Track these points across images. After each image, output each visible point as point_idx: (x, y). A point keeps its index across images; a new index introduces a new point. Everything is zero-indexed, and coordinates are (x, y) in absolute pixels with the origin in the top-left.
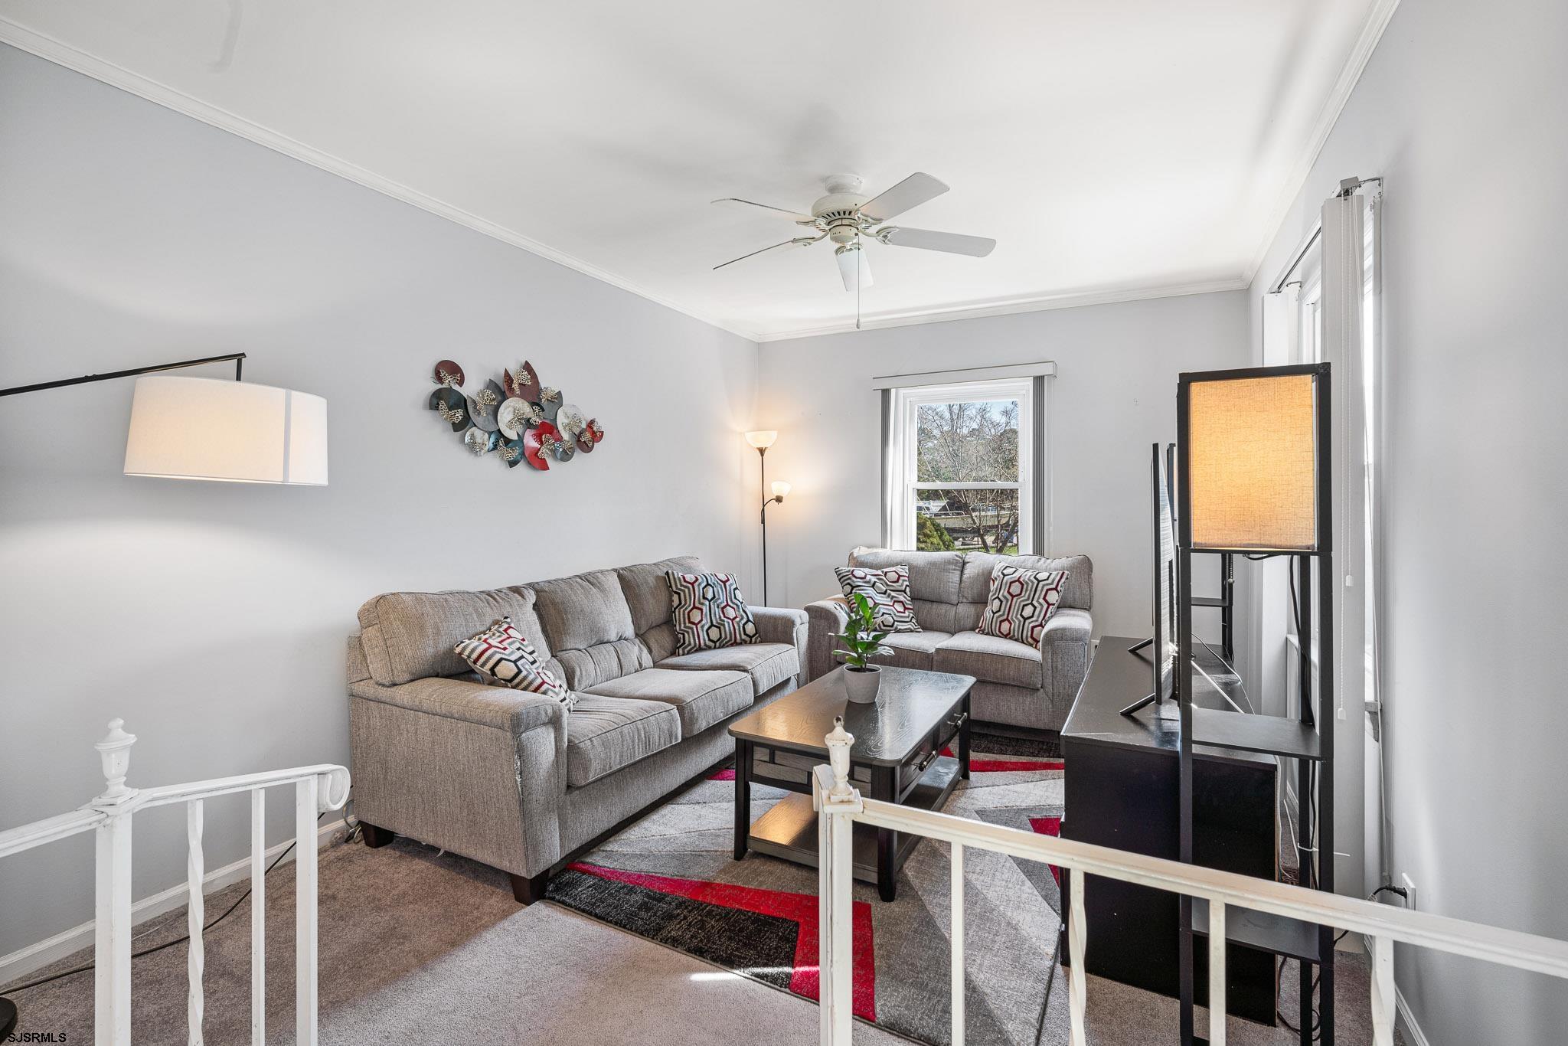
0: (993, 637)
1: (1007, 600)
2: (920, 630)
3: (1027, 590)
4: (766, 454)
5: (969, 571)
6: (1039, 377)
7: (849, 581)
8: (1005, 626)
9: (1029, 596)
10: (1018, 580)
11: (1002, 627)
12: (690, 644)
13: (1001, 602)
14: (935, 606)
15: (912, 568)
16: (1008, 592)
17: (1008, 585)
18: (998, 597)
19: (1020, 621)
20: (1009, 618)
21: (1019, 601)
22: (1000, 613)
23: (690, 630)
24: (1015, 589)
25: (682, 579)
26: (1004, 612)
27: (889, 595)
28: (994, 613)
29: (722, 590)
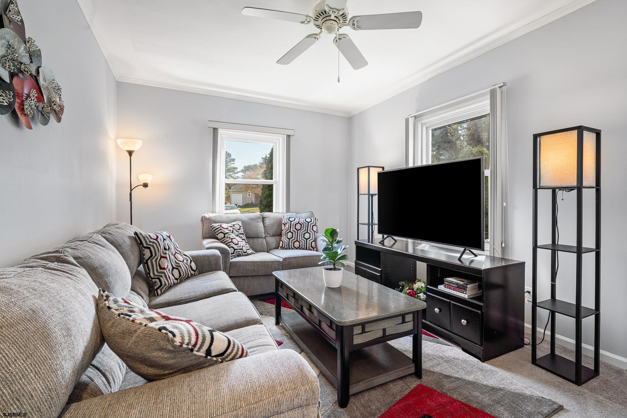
0: (290, 250)
1: (295, 232)
2: (255, 252)
3: (303, 227)
4: (133, 155)
5: (267, 222)
6: (288, 135)
7: (221, 231)
8: (297, 244)
9: (305, 229)
10: (299, 223)
11: (295, 244)
12: (165, 285)
13: (293, 233)
14: (255, 240)
15: (243, 222)
16: (295, 228)
17: (294, 226)
18: (290, 231)
19: (304, 241)
20: (298, 240)
21: (301, 232)
22: (293, 238)
23: (163, 275)
24: (298, 227)
25: (149, 237)
26: (295, 238)
27: (240, 236)
28: (289, 239)
29: (171, 243)
